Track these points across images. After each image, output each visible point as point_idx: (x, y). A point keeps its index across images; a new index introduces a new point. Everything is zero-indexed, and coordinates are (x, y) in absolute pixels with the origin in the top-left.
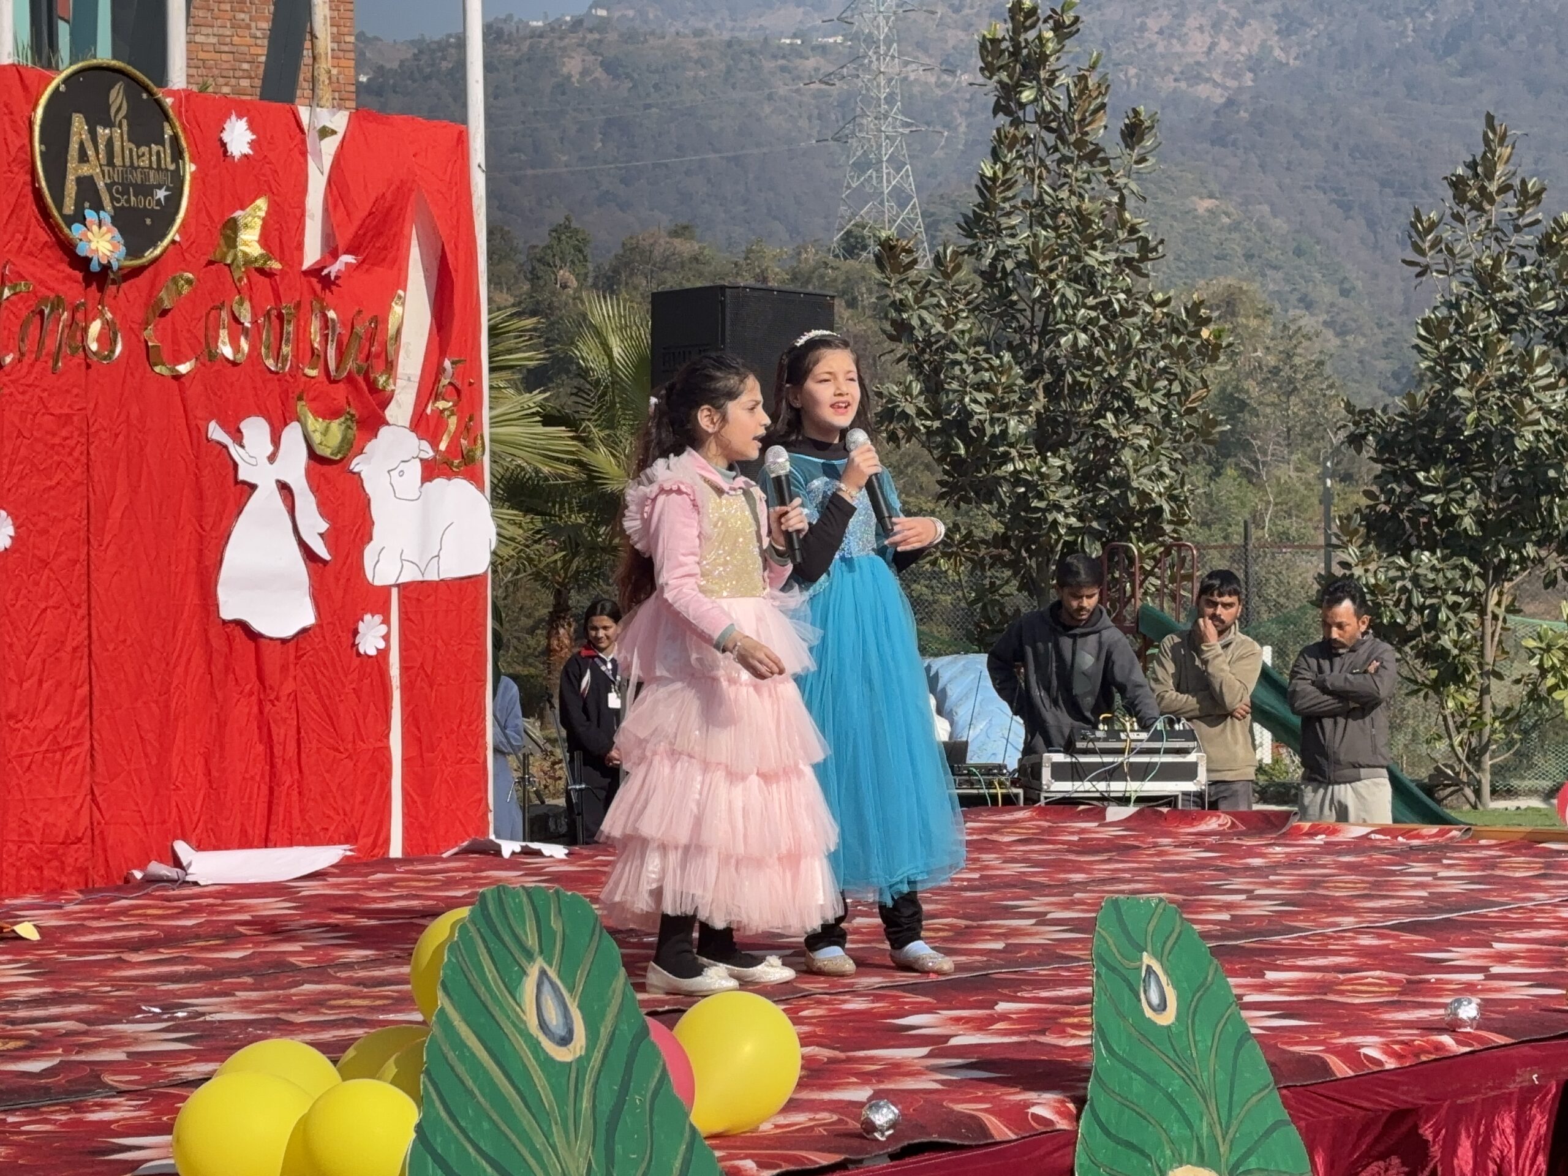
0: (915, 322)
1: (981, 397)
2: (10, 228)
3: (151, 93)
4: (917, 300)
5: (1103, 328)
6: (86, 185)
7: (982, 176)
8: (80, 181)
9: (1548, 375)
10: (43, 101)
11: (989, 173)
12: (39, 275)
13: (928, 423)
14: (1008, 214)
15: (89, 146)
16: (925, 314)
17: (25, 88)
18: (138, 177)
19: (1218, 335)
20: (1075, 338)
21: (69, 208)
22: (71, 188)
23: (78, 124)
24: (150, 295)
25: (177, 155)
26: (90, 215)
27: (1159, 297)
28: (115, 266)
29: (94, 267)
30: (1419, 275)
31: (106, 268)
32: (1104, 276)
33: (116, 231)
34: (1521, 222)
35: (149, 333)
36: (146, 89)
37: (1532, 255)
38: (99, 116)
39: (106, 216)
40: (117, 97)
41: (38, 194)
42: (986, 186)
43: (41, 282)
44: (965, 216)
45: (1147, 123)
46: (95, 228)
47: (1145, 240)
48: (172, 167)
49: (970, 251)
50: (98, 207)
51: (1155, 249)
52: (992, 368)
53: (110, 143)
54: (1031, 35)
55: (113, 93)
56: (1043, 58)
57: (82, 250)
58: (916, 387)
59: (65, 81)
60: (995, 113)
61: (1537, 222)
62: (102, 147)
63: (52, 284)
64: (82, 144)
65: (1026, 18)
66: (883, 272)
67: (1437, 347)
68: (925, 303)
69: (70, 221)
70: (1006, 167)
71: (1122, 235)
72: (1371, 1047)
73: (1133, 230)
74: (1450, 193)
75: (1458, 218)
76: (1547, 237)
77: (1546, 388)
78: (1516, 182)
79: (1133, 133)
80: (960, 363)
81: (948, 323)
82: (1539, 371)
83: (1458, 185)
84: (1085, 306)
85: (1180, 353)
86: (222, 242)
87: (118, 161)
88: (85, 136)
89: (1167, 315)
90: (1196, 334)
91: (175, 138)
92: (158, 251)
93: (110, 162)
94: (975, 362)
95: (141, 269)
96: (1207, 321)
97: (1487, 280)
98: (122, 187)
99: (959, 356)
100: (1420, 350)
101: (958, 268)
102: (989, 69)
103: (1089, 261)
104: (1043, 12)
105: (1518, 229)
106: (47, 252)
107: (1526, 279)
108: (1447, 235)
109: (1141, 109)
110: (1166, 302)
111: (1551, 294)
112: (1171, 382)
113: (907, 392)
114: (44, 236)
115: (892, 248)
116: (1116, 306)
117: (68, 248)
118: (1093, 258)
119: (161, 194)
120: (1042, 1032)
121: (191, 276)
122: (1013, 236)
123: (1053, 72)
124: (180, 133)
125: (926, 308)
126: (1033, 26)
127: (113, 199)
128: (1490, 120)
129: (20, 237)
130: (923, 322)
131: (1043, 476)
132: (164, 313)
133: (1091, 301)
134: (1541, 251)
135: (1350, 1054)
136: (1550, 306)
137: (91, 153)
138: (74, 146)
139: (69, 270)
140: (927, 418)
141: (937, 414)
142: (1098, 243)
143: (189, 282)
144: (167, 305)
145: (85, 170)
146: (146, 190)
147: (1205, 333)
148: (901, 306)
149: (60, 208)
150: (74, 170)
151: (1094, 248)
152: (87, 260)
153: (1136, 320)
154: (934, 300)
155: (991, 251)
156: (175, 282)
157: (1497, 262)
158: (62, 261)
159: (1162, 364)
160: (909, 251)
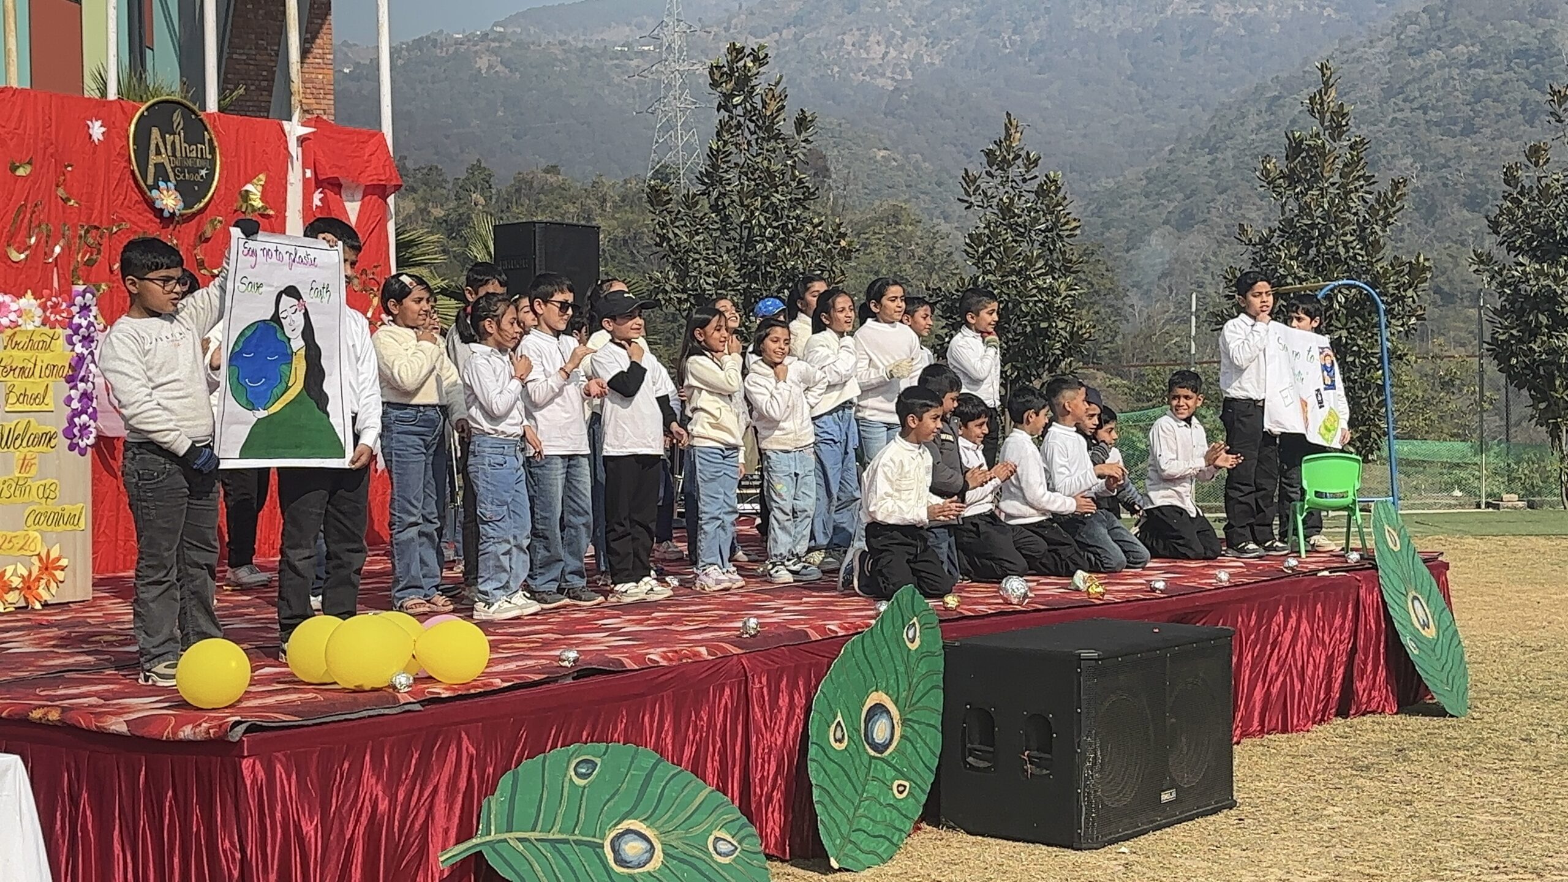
0: (671, 235)
1: (710, 280)
2: (116, 192)
3: (197, 115)
4: (672, 222)
5: (783, 240)
6: (159, 166)
7: (711, 148)
8: (155, 165)
9: (1041, 268)
10: (135, 121)
11: (715, 147)
12: (133, 219)
13: (678, 295)
14: (726, 172)
15: (161, 144)
16: (676, 231)
17: (124, 112)
18: (190, 163)
19: (850, 244)
20: (765, 246)
21: (150, 181)
22: (151, 169)
23: (155, 132)
24: (197, 230)
25: (212, 151)
26: (162, 185)
27: (816, 221)
28: (177, 213)
29: (166, 214)
30: (967, 208)
31: (173, 215)
32: (783, 208)
33: (177, 194)
34: (1027, 177)
35: (197, 251)
36: (194, 112)
37: (1032, 196)
38: (167, 129)
39: (171, 185)
40: (177, 117)
41: (133, 172)
42: (713, 154)
43: (134, 223)
44: (701, 172)
45: (810, 118)
46: (165, 192)
47: (808, 188)
48: (209, 157)
49: (703, 194)
50: (167, 180)
51: (813, 193)
52: (717, 263)
53: (174, 142)
54: (741, 63)
55: (175, 115)
56: (748, 79)
57: (158, 205)
58: (671, 275)
59: (147, 110)
60: (718, 110)
61: (1036, 177)
62: (169, 147)
63: (140, 224)
64: (157, 145)
65: (738, 54)
66: (652, 206)
67: (977, 252)
68: (677, 224)
69: (151, 188)
70: (725, 143)
71: (794, 184)
72: (833, 626)
73: (800, 182)
74: (984, 160)
75: (989, 174)
76: (1041, 185)
77: (1039, 275)
78: (1023, 153)
79: (802, 123)
80: (697, 260)
81: (692, 238)
82: (1038, 265)
83: (989, 154)
84: (771, 226)
85: (827, 255)
86: (240, 199)
87: (178, 154)
88: (160, 140)
89: (821, 231)
90: (838, 243)
91: (211, 140)
92: (202, 205)
93: (174, 155)
94: (706, 259)
95: (194, 215)
96: (843, 236)
97: (1006, 210)
98: (180, 169)
99: (697, 256)
100: (968, 253)
101: (697, 203)
102: (715, 84)
103: (774, 200)
104: (747, 51)
105: (1024, 181)
106: (138, 206)
107: (1029, 210)
108: (983, 186)
109: (805, 109)
110: (821, 223)
111: (1043, 220)
112: (823, 271)
113: (667, 278)
114: (136, 196)
115: (657, 191)
116: (790, 226)
117: (150, 204)
118: (776, 198)
119: (203, 172)
120: (670, 624)
121: (220, 218)
122: (729, 184)
123: (753, 87)
124: (215, 140)
125: (677, 227)
126: (741, 59)
127: (175, 175)
128: (1008, 114)
129: (122, 197)
130: (676, 235)
131: (746, 327)
132: (207, 240)
133: (775, 224)
134: (1037, 193)
135: (821, 630)
136: (1043, 227)
137: (163, 150)
138: (153, 147)
139: (151, 216)
140: (678, 292)
141: (684, 291)
142: (779, 189)
143: (220, 222)
144: (208, 235)
145: (159, 159)
146: (195, 171)
147: (843, 243)
148: (663, 226)
149: (145, 181)
150: (153, 159)
151: (777, 192)
152: (162, 210)
153: (802, 235)
154: (682, 223)
155: (715, 194)
156: (212, 222)
157: (1011, 200)
158: (146, 211)
159: (818, 261)
160: (669, 194)
